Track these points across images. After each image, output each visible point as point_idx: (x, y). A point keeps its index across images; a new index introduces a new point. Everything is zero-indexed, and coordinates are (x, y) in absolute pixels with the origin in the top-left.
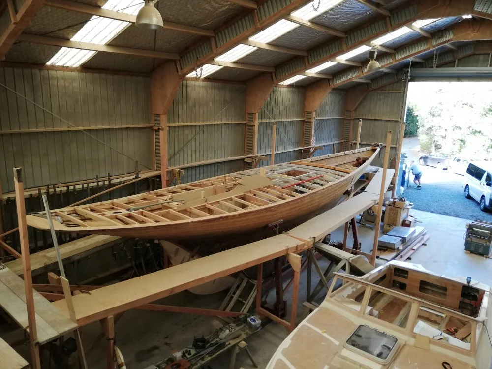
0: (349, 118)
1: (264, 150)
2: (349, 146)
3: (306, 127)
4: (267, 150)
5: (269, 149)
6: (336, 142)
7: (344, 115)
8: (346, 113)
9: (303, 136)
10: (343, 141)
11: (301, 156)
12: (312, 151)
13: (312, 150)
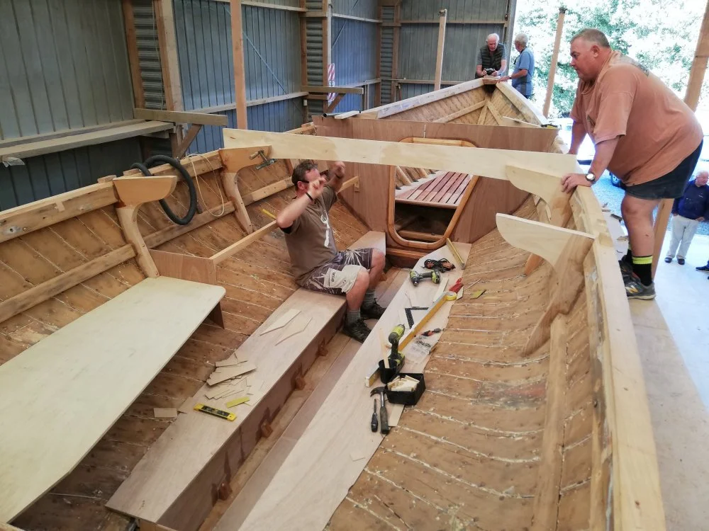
0: (390, 25)
1: (205, 98)
2: (394, 92)
3: (309, 35)
4: (213, 97)
5: (220, 96)
6: (369, 82)
7: (379, 18)
8: (382, 11)
9: (303, 62)
10: (379, 80)
11: (304, 116)
12: (330, 101)
13: (331, 98)
